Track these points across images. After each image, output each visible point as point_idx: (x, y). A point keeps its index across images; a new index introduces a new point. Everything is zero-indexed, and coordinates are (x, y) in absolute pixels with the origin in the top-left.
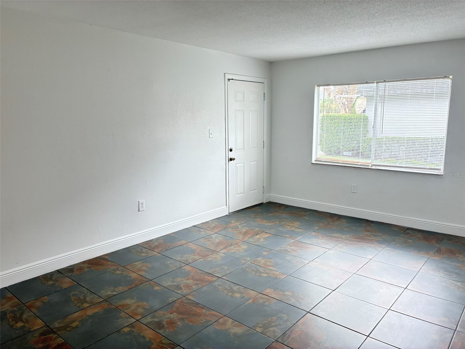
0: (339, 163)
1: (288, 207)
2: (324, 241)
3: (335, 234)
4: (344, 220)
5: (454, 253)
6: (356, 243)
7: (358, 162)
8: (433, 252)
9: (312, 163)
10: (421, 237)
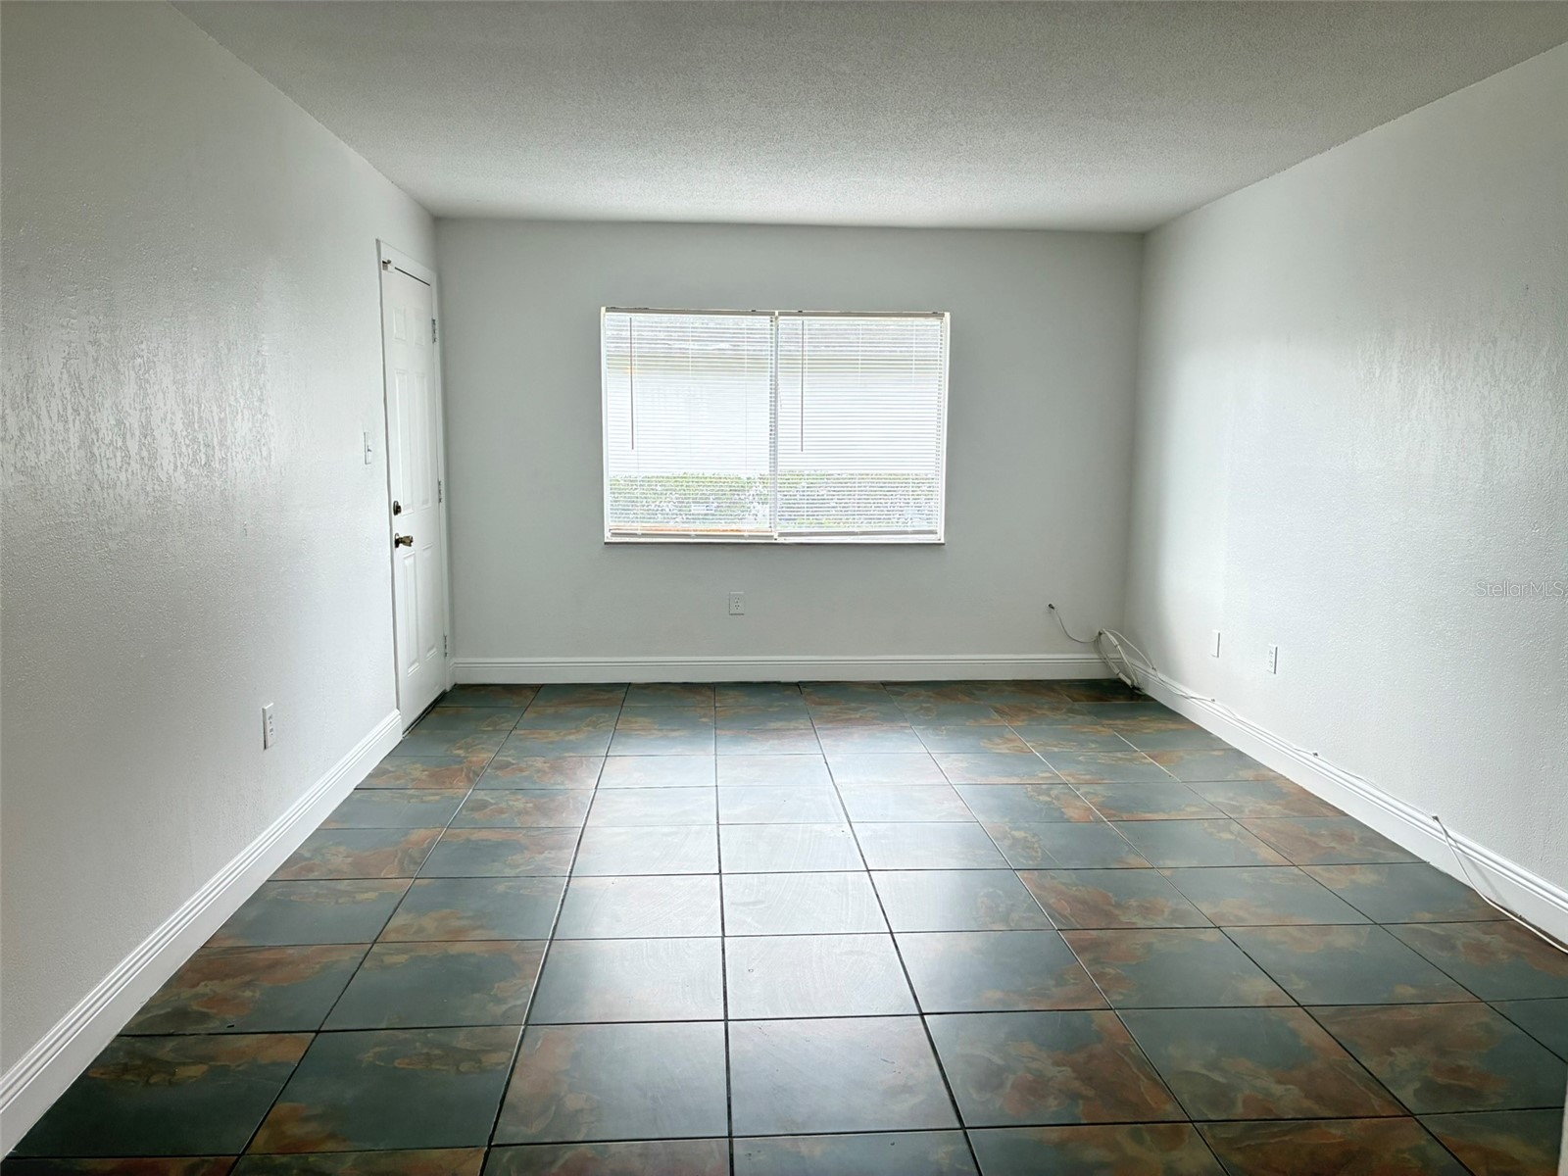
0: (688, 536)
1: (537, 688)
2: (776, 742)
3: (772, 724)
4: (732, 693)
5: (1030, 711)
6: (845, 730)
7: (737, 531)
8: (996, 716)
9: (606, 543)
10: (930, 693)
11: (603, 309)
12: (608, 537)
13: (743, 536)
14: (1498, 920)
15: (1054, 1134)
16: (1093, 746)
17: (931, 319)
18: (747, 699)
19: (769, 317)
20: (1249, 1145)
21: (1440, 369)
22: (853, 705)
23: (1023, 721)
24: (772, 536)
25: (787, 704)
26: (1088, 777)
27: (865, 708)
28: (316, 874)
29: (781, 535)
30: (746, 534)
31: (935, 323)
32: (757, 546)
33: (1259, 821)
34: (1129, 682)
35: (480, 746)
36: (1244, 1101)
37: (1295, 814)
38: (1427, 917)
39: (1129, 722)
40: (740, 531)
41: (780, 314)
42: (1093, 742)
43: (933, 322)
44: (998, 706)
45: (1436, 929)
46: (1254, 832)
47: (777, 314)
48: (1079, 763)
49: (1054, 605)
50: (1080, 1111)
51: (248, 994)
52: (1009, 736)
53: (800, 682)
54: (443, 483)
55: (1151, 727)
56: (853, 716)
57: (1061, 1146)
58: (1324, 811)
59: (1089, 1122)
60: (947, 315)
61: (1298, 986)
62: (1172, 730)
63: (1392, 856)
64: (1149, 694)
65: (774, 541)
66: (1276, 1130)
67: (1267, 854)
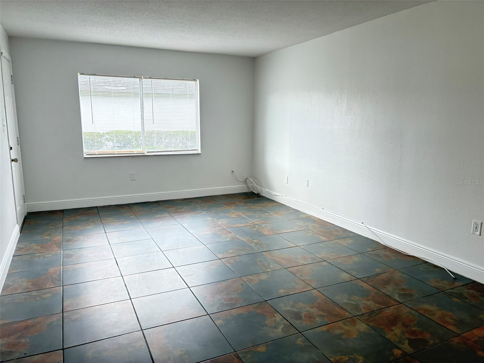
1: (62, 211)
2: (162, 222)
3: (156, 216)
4: (136, 207)
5: (234, 203)
6: (182, 215)
7: (131, 152)
8: (225, 206)
9: (85, 158)
10: (201, 201)
11: (79, 74)
12: (85, 156)
13: (134, 153)
14: (386, 248)
15: (324, 328)
16: (258, 212)
17: (192, 81)
18: (142, 208)
19: (139, 79)
20: (372, 320)
21: (360, 101)
22: (179, 207)
23: (234, 207)
24: (144, 153)
25: (157, 209)
26: (262, 221)
27: (184, 208)
28: (19, 290)
29: (148, 152)
30: (135, 152)
31: (193, 83)
32: (140, 157)
33: (314, 229)
34: (256, 193)
35: (54, 234)
36: (363, 308)
37: (323, 226)
38: (370, 249)
39: (263, 204)
40: (132, 152)
41: (144, 78)
42: (257, 211)
43: (193, 82)
44: (224, 203)
45: (373, 252)
46: (316, 232)
47: (142, 78)
48: (257, 217)
49: (233, 171)
50: (326, 320)
51: (23, 340)
52: (233, 212)
53: (157, 201)
54: (19, 138)
55: (270, 205)
56: (182, 211)
57: (328, 331)
58: (329, 224)
59: (331, 323)
60: (198, 80)
61: (354, 273)
62: (276, 205)
63: (351, 235)
64: (263, 195)
65: (145, 155)
66: (375, 314)
67: (323, 238)
